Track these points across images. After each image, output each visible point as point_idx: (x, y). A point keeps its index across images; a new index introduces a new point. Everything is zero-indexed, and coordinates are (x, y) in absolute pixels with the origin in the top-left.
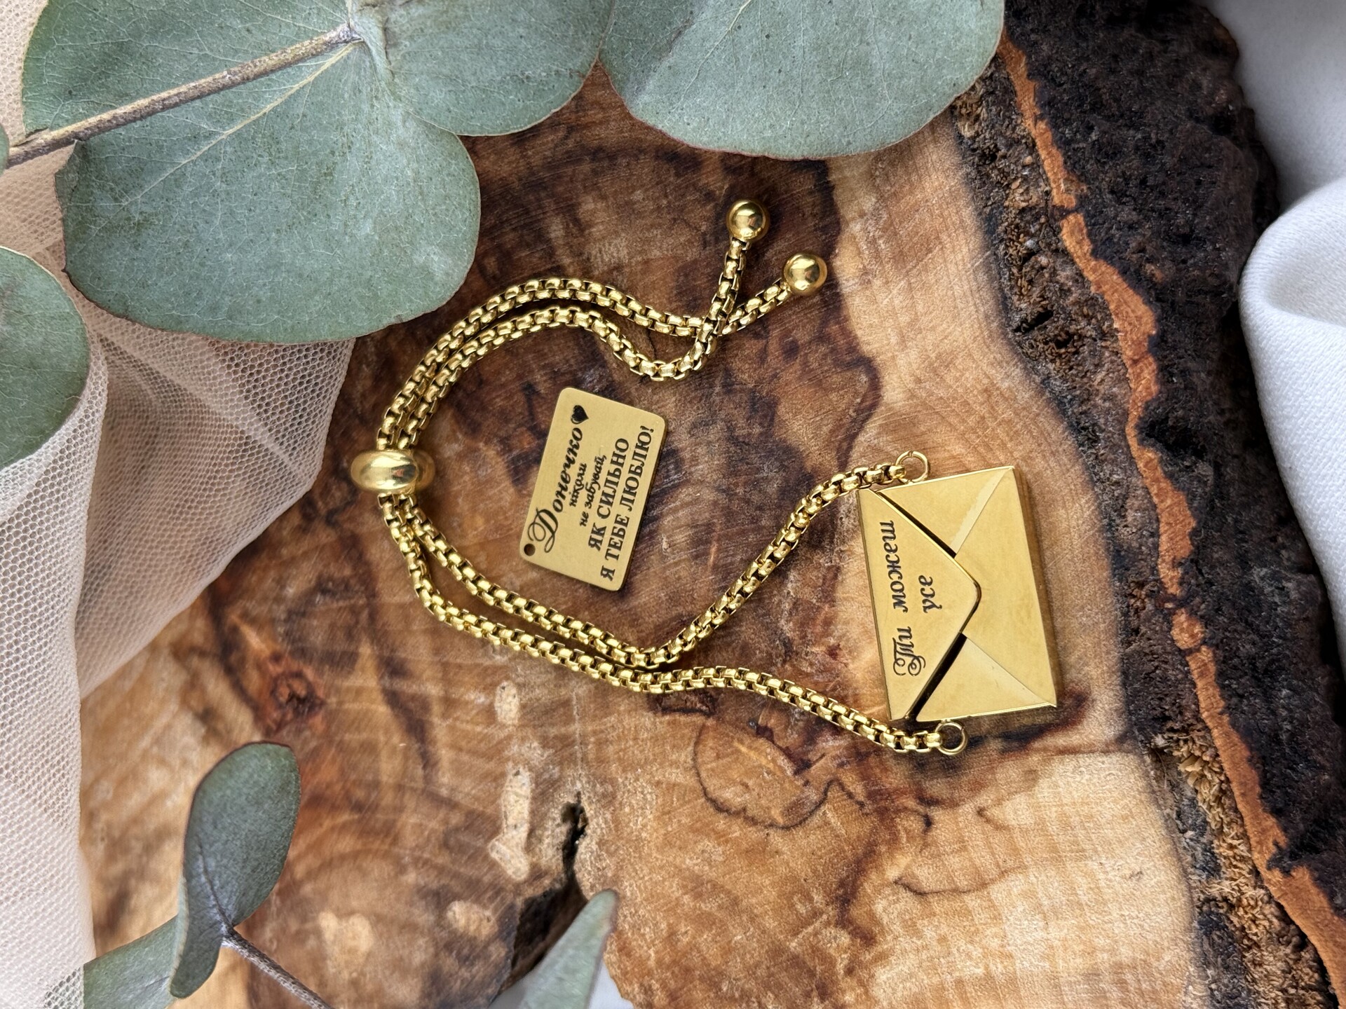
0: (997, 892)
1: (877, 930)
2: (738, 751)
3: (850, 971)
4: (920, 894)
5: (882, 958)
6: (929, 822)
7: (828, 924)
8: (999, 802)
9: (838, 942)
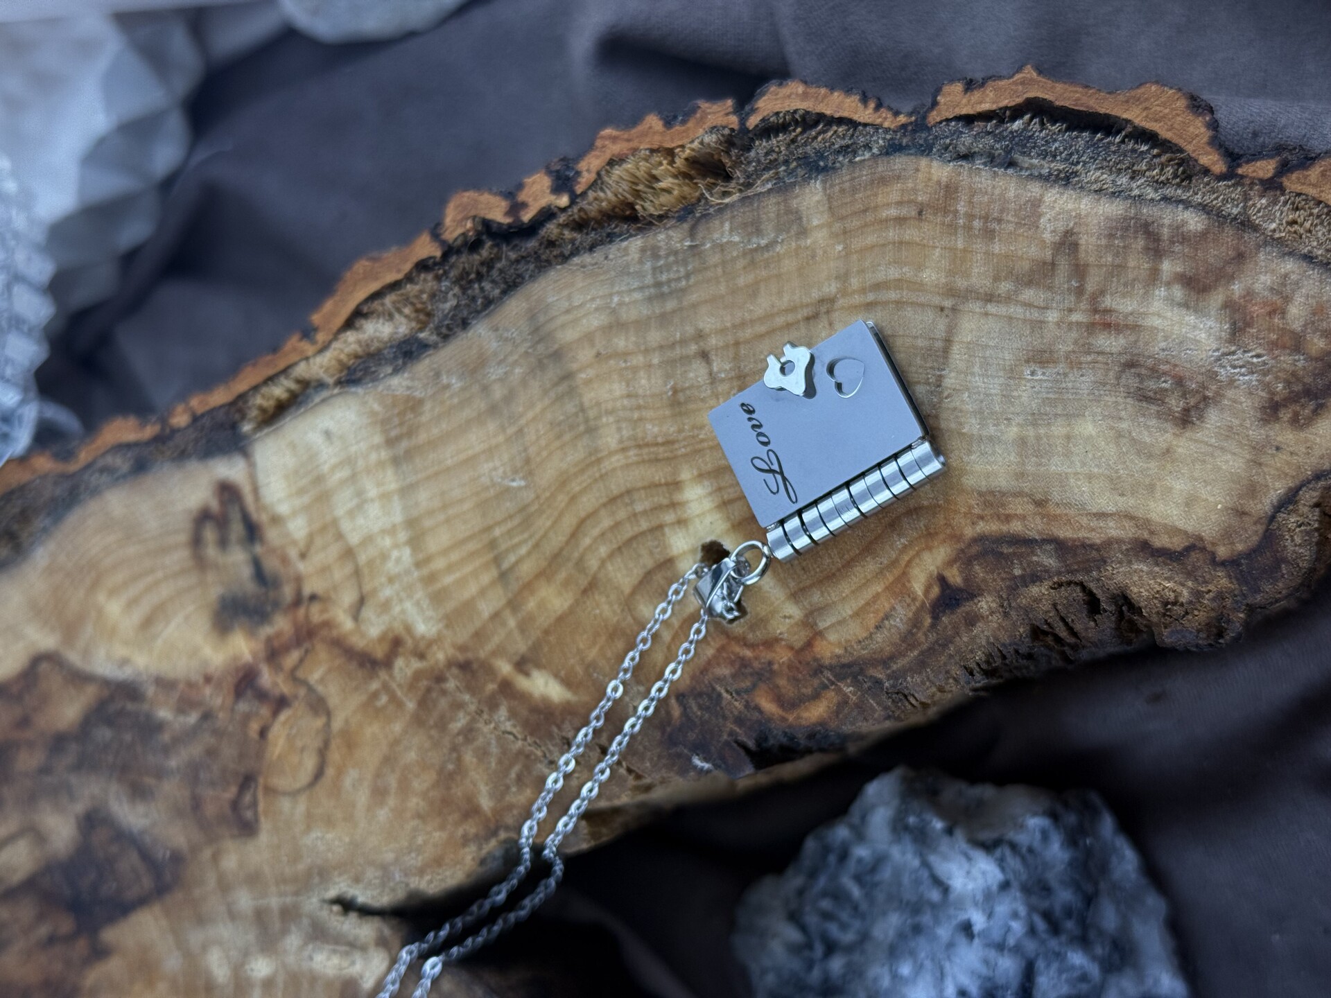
0: (354, 539)
1: (391, 635)
2: (279, 757)
3: (422, 656)
4: (361, 601)
5: (409, 629)
6: (313, 598)
7: (391, 676)
8: (294, 543)
9: (404, 667)
